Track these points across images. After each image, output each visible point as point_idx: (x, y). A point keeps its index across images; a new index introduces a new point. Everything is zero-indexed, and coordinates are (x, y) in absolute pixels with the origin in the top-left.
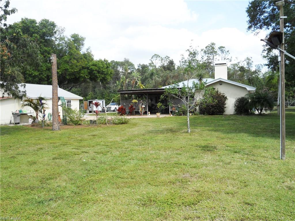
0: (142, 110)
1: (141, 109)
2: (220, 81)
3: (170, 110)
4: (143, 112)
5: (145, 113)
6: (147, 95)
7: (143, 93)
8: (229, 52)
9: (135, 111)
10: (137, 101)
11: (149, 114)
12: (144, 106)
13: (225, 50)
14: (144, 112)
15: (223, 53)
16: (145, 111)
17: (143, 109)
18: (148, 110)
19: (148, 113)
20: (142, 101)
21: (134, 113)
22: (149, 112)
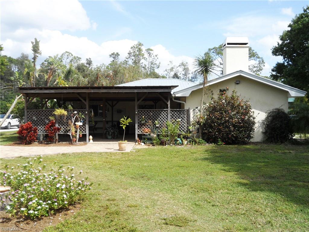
0: (76, 132)
1: (73, 130)
2: (240, 76)
3: (137, 133)
4: (78, 137)
5: (83, 138)
6: (87, 100)
7: (78, 96)
8: (158, 57)
9: (59, 134)
10: (65, 113)
11: (91, 141)
12: (81, 124)
13: (153, 54)
14: (81, 136)
15: (151, 57)
16: (83, 135)
17: (78, 130)
18: (87, 133)
19: (89, 139)
20: (76, 112)
21: (57, 138)
22: (91, 137)
